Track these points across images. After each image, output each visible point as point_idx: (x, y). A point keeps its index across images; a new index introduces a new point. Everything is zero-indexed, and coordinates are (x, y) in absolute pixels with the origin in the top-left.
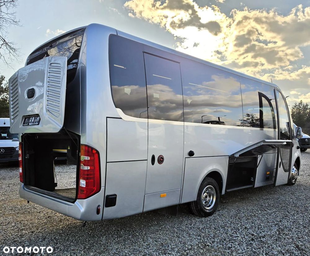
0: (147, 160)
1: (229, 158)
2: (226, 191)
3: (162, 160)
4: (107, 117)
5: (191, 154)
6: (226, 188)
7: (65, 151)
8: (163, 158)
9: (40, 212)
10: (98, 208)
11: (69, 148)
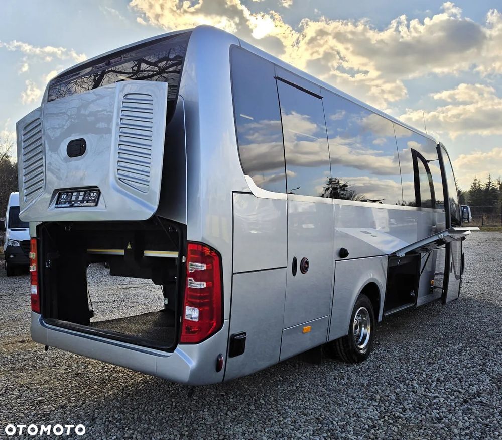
0: (286, 267)
1: (388, 259)
2: (383, 315)
3: (306, 266)
4: (233, 192)
5: (343, 254)
6: (385, 311)
7: (121, 252)
8: (307, 263)
9: (54, 366)
10: (220, 359)
11: (129, 247)
